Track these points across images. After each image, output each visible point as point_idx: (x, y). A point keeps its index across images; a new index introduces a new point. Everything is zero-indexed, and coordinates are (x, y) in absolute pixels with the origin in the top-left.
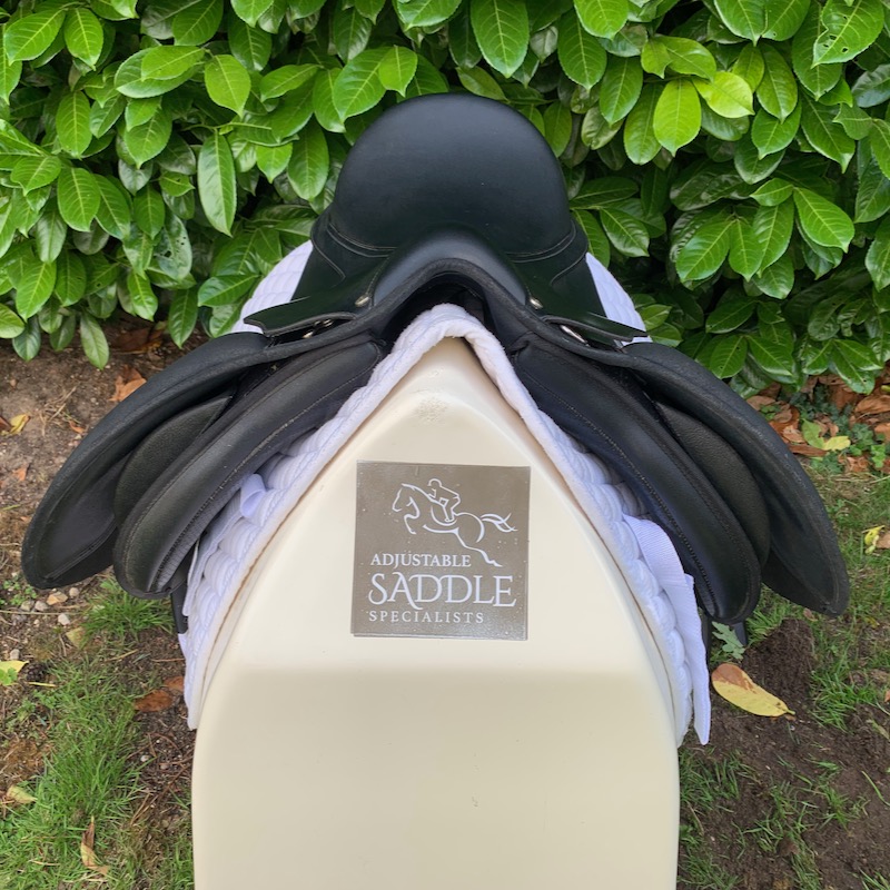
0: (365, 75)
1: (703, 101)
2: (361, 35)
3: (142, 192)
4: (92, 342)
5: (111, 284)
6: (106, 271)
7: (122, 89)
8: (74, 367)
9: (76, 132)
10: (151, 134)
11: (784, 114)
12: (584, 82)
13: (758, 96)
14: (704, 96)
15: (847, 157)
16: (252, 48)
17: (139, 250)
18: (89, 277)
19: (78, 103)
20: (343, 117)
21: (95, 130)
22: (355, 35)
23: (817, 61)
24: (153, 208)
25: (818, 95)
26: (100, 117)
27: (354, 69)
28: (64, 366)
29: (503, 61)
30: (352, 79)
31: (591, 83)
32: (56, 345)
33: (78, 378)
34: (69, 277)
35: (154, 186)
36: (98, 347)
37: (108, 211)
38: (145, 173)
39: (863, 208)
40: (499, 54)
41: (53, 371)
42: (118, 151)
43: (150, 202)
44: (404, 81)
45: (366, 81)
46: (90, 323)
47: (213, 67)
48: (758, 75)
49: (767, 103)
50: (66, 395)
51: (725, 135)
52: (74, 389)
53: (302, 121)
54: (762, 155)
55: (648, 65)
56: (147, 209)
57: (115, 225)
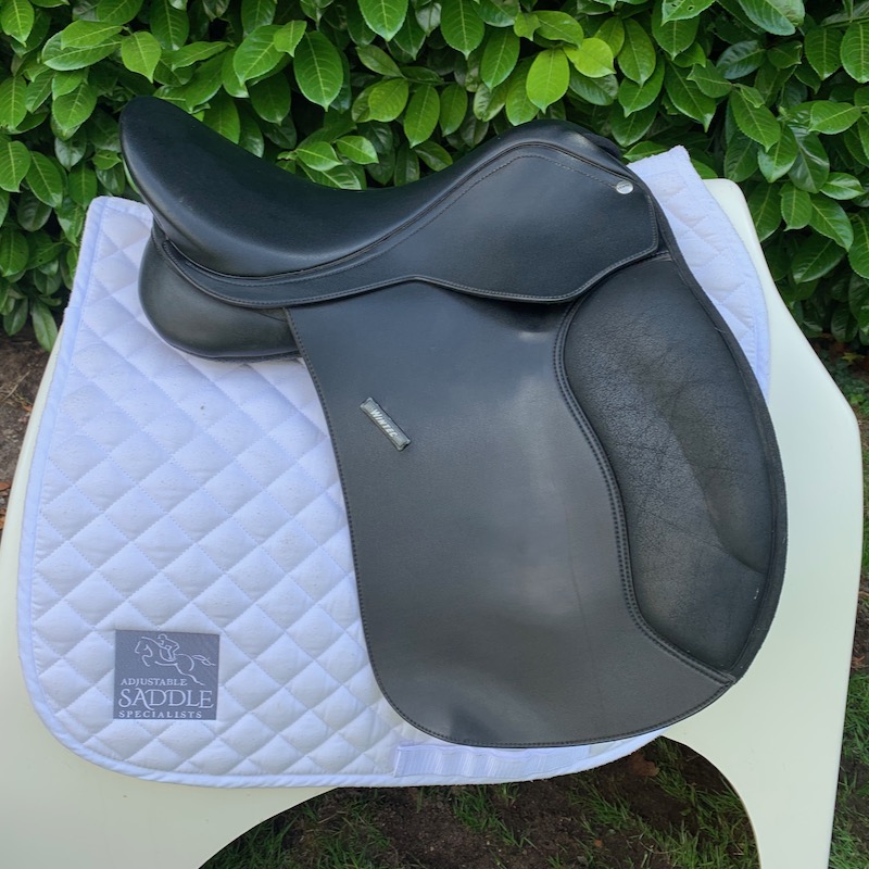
0: (265, 46)
1: (571, 65)
2: (266, 16)
3: (76, 168)
4: (43, 328)
5: (53, 261)
6: (48, 249)
7: (49, 63)
8: (31, 357)
9: (13, 109)
10: (78, 106)
11: (644, 78)
12: (463, 49)
13: (619, 63)
14: (572, 61)
15: (709, 118)
16: (171, 32)
17: (71, 219)
18: (32, 254)
19: (16, 84)
20: (242, 81)
21: (30, 107)
22: (260, 15)
23: (665, 19)
24: (86, 184)
25: (674, 54)
26: (35, 95)
27: (255, 40)
28: (22, 356)
29: (384, 26)
30: (252, 48)
31: (469, 48)
32: (10, 327)
33: (34, 366)
34: (12, 251)
35: (88, 163)
36: (48, 332)
37: (43, 183)
38: (79, 151)
39: (731, 170)
40: (381, 20)
41: (11, 360)
42: (53, 128)
43: (84, 178)
44: (293, 44)
45: (266, 51)
46: (41, 309)
47: (130, 41)
48: (618, 43)
49: (627, 70)
50: (21, 379)
51: (598, 100)
52: (28, 374)
53: (213, 91)
54: (627, 113)
55: (518, 32)
56: (81, 184)
57: (49, 195)
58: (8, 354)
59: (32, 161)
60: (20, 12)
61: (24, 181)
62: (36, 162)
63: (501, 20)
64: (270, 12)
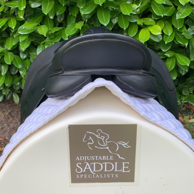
0: (73, 27)
1: (150, 32)
2: (73, 20)
3: (25, 59)
4: (15, 98)
5: (18, 82)
6: (17, 79)
7: (19, 33)
8: (12, 105)
9: (10, 44)
10: (26, 43)
11: (170, 34)
12: (124, 28)
13: (163, 31)
14: (150, 31)
15: (187, 44)
16: (49, 26)
17: (22, 71)
18: (13, 80)
19: (11, 40)
20: (67, 36)
21: (14, 44)
22: (72, 21)
23: (177, 18)
24: (28, 63)
25: (178, 29)
26: (15, 41)
27: (71, 26)
28: (10, 105)
29: (104, 22)
30: (70, 28)
31: (125, 27)
32: (7, 98)
33: (13, 108)
34: (8, 80)
35: (28, 58)
36: (17, 99)
37: (17, 62)
38: (26, 55)
39: (192, 57)
40: (103, 21)
41: (7, 106)
42: (19, 49)
43: (27, 61)
44: (81, 26)
45: (73, 29)
46: (15, 94)
47: (40, 27)
48: (163, 26)
49: (166, 32)
50: (9, 111)
51: (157, 40)
52: (11, 109)
53: (59, 39)
54: (166, 43)
55: (138, 23)
56: (26, 63)
57: (18, 65)
58: (7, 105)
59: (14, 57)
60: (13, 21)
61: (12, 62)
62: (15, 57)
63: (133, 20)
64: (74, 19)
